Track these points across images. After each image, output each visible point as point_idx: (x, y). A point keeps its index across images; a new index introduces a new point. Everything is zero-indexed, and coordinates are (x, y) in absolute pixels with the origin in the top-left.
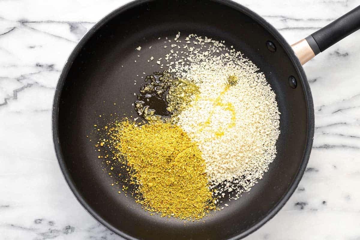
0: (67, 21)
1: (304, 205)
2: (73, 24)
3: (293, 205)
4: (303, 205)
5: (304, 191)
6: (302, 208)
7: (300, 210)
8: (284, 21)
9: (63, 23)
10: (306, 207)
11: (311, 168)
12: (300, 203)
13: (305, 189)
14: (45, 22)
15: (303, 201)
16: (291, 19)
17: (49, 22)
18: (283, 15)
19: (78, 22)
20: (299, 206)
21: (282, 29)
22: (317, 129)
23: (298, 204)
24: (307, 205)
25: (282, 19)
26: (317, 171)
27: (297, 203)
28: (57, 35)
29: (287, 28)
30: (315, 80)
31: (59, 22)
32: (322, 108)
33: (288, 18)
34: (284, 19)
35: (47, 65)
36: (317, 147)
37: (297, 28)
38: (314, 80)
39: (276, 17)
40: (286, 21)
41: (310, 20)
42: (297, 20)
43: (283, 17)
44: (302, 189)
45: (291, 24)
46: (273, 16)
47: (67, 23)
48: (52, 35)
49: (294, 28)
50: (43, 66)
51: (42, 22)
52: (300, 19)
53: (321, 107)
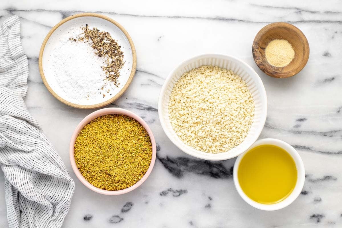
0: (59, 10)
1: (321, 217)
2: (65, 13)
3: (308, 217)
4: (319, 218)
5: (321, 202)
6: (318, 221)
7: (316, 223)
8: (299, 13)
9: (55, 11)
10: (323, 220)
11: (328, 176)
12: (316, 215)
13: (323, 200)
14: (35, 11)
15: (320, 213)
16: (306, 11)
17: (39, 10)
18: (298, 7)
19: (72, 11)
20: (315, 219)
21: (296, 22)
22: (336, 133)
23: (314, 216)
24: (325, 218)
25: (296, 11)
26: (335, 179)
27: (312, 215)
28: (48, 25)
29: (302, 21)
30: (333, 79)
31: (50, 11)
32: (341, 110)
33: (303, 10)
34: (299, 11)
35: (36, 57)
36: (335, 153)
37: (313, 21)
38: (331, 79)
39: (290, 8)
40: (301, 14)
41: (328, 12)
42: (312, 12)
43: (297, 9)
44: (319, 200)
45: (306, 16)
46: (287, 8)
47: (59, 13)
48: (42, 25)
49: (310, 21)
50: (31, 58)
51: (31, 10)
52: (317, 11)
53: (340, 108)
